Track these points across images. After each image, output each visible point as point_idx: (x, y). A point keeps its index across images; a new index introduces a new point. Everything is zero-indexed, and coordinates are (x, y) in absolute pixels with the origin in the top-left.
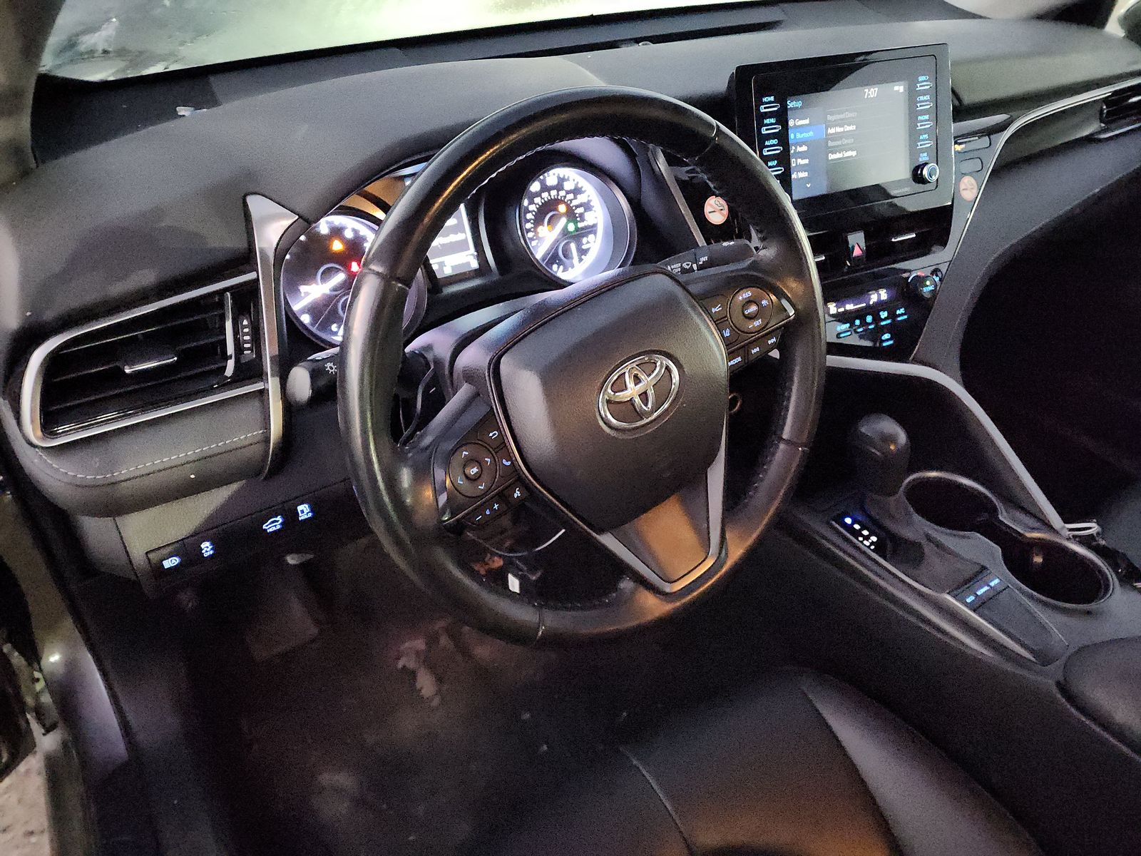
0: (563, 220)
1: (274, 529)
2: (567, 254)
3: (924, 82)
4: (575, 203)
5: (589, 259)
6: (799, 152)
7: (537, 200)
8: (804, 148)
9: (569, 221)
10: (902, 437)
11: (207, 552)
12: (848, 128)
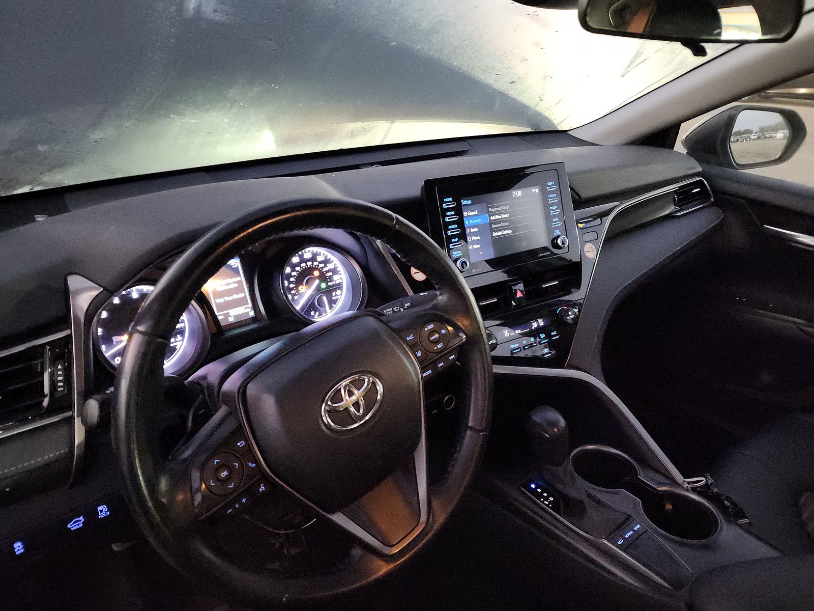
0: (317, 281)
1: (77, 527)
2: (321, 303)
3: (551, 186)
4: (325, 269)
5: (337, 307)
6: (472, 232)
7: (298, 269)
8: (476, 230)
9: (321, 282)
10: (562, 422)
11: (19, 550)
12: (504, 216)
